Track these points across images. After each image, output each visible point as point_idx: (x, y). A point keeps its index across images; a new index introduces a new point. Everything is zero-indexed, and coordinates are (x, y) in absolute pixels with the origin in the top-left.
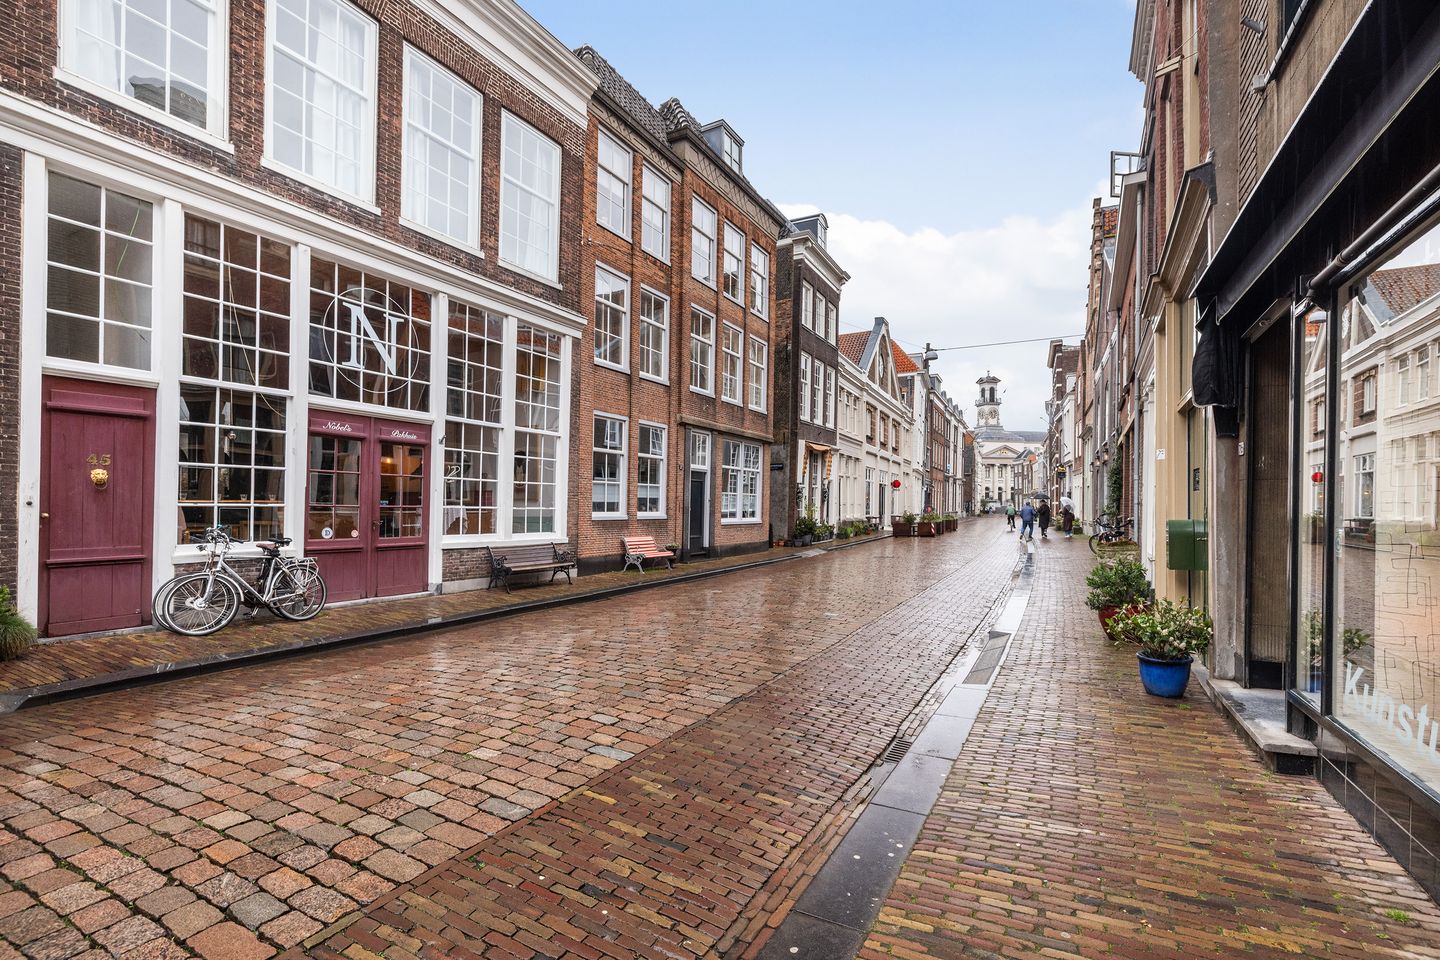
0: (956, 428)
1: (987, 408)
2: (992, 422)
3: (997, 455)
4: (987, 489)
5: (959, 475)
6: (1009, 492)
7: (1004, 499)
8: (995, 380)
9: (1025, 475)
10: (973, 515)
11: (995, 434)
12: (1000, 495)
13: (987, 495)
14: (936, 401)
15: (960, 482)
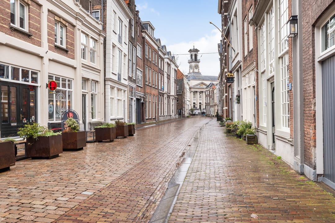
0: (169, 65)
1: (193, 64)
2: (196, 71)
3: (198, 87)
4: (194, 103)
5: (173, 93)
6: (204, 105)
7: (202, 109)
8: (197, 51)
9: (210, 96)
10: (184, 116)
11: (197, 76)
12: (200, 106)
13: (194, 106)
14: (147, 37)
15: (173, 97)
